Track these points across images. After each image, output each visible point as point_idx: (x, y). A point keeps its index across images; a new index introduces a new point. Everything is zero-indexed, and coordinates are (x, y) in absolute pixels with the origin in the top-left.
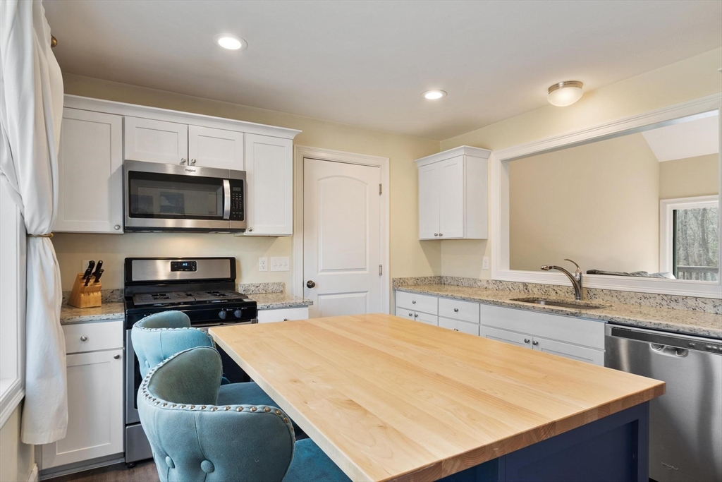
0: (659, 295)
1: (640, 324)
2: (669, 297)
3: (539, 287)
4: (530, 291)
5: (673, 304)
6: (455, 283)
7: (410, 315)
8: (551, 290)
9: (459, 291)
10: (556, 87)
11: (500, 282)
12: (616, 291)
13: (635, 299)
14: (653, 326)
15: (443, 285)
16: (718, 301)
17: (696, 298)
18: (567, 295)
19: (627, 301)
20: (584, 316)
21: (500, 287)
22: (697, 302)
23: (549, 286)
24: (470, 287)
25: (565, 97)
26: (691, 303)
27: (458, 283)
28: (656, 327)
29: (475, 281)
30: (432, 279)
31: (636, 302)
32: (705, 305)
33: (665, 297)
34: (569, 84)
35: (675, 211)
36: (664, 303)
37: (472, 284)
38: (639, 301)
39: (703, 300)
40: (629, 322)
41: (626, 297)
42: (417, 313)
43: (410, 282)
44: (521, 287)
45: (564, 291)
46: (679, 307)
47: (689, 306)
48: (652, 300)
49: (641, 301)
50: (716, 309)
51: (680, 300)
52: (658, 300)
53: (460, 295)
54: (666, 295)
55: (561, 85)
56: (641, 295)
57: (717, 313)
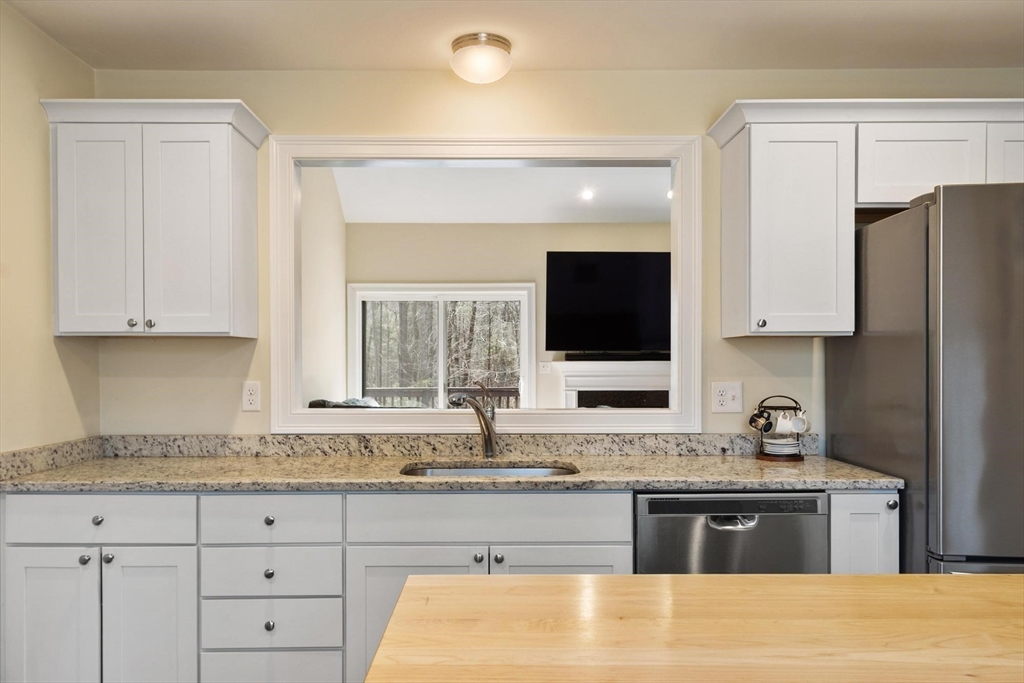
0: (608, 435)
1: (692, 487)
2: (622, 438)
3: (394, 441)
4: (376, 451)
5: (627, 449)
6: (157, 450)
7: (84, 561)
8: (422, 443)
9: (223, 471)
10: (472, 39)
11: (299, 437)
12: (544, 436)
13: (574, 446)
14: (711, 487)
15: (107, 462)
16: (682, 437)
17: (656, 435)
18: (456, 452)
19: (562, 450)
20: (599, 487)
21: (297, 449)
22: (657, 442)
23: (417, 437)
24: (213, 456)
25: (482, 63)
26: (650, 442)
27: (167, 449)
28: (715, 487)
29: (224, 441)
30: (87, 447)
31: (575, 450)
32: (667, 445)
33: (616, 439)
34: (500, 42)
35: (364, 303)
36: (615, 447)
37: (215, 448)
38: (579, 448)
39: (664, 437)
40: (675, 487)
41: (559, 444)
42: (106, 551)
43: (39, 462)
44: (354, 444)
45: (448, 444)
46: (635, 451)
47: (648, 448)
48: (597, 445)
49: (583, 448)
50: (679, 448)
51: (636, 440)
52: (607, 443)
53: (226, 480)
54: (617, 435)
55: (483, 37)
56: (581, 439)
57: (680, 455)
